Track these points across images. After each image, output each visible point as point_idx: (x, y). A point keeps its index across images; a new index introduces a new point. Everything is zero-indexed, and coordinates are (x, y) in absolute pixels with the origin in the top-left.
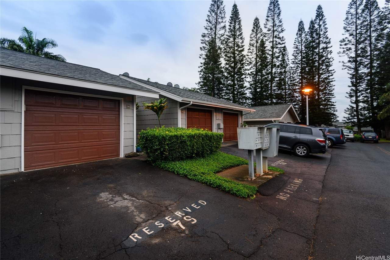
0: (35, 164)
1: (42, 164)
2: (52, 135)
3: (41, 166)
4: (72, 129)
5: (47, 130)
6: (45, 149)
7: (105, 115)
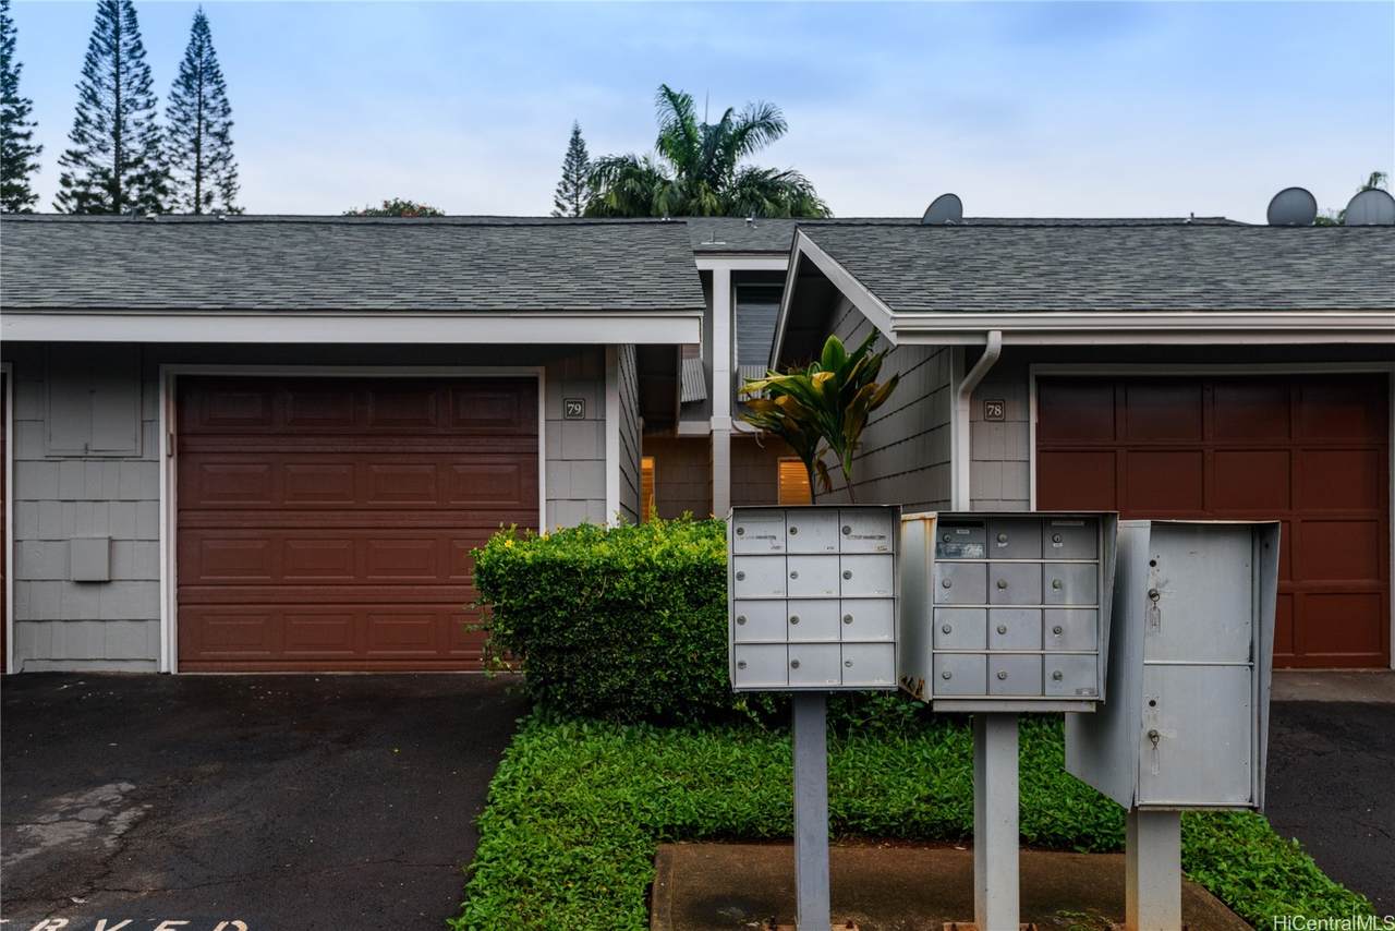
0: (212, 653)
1: (230, 656)
2: (260, 545)
3: (230, 664)
4: (328, 524)
5: (245, 524)
6: (236, 599)
7: (466, 459)
